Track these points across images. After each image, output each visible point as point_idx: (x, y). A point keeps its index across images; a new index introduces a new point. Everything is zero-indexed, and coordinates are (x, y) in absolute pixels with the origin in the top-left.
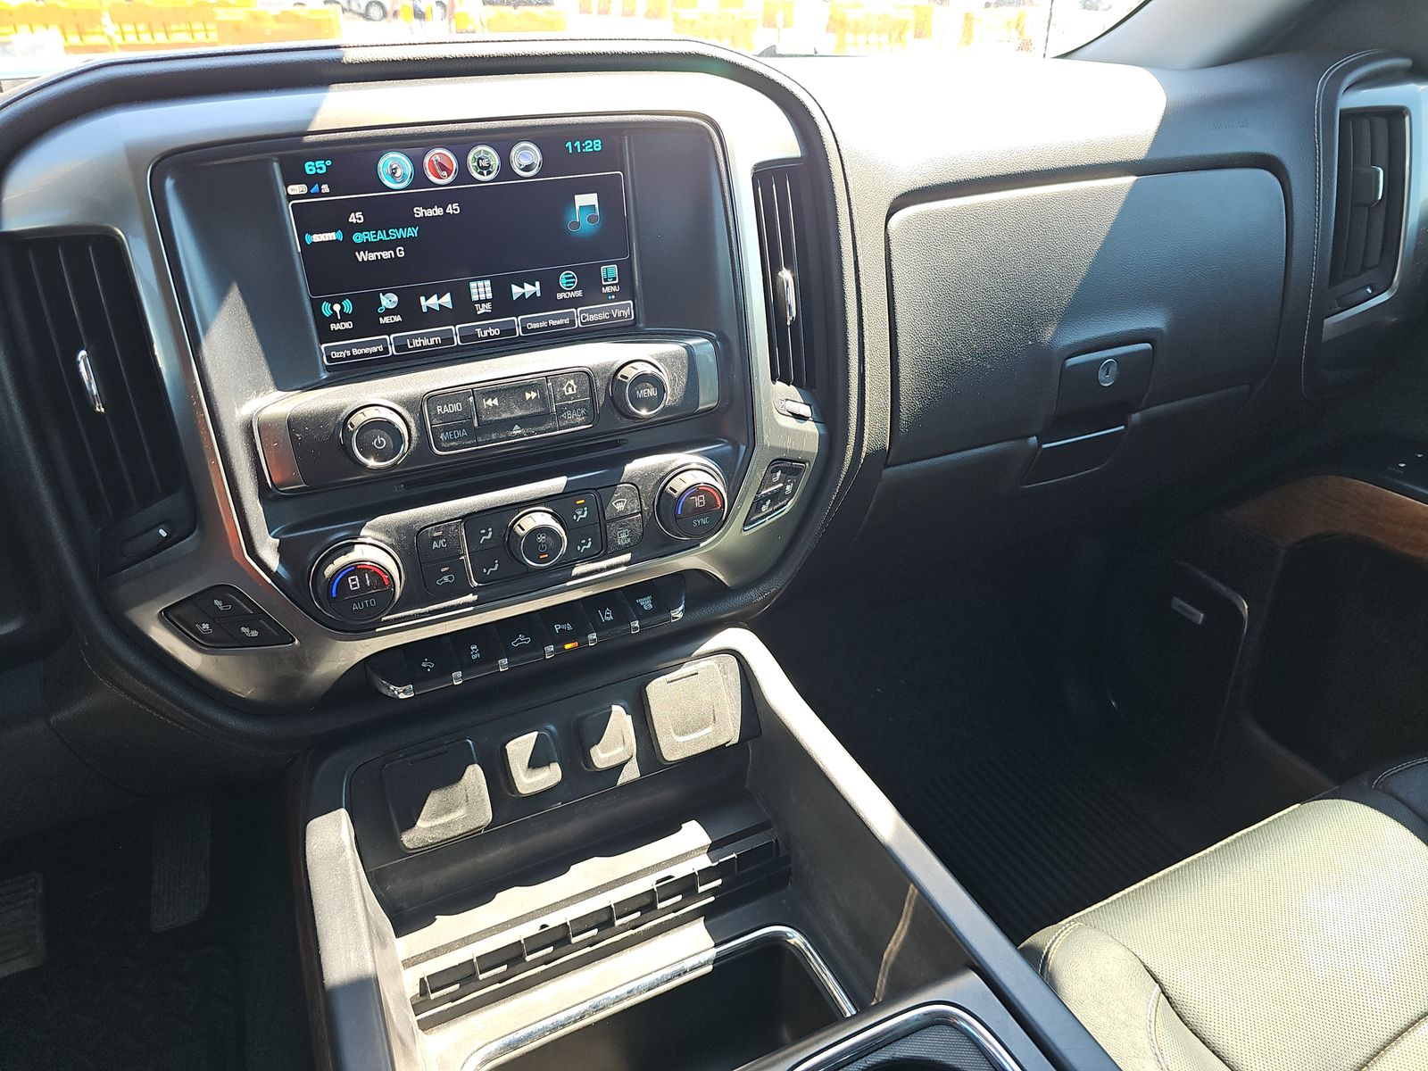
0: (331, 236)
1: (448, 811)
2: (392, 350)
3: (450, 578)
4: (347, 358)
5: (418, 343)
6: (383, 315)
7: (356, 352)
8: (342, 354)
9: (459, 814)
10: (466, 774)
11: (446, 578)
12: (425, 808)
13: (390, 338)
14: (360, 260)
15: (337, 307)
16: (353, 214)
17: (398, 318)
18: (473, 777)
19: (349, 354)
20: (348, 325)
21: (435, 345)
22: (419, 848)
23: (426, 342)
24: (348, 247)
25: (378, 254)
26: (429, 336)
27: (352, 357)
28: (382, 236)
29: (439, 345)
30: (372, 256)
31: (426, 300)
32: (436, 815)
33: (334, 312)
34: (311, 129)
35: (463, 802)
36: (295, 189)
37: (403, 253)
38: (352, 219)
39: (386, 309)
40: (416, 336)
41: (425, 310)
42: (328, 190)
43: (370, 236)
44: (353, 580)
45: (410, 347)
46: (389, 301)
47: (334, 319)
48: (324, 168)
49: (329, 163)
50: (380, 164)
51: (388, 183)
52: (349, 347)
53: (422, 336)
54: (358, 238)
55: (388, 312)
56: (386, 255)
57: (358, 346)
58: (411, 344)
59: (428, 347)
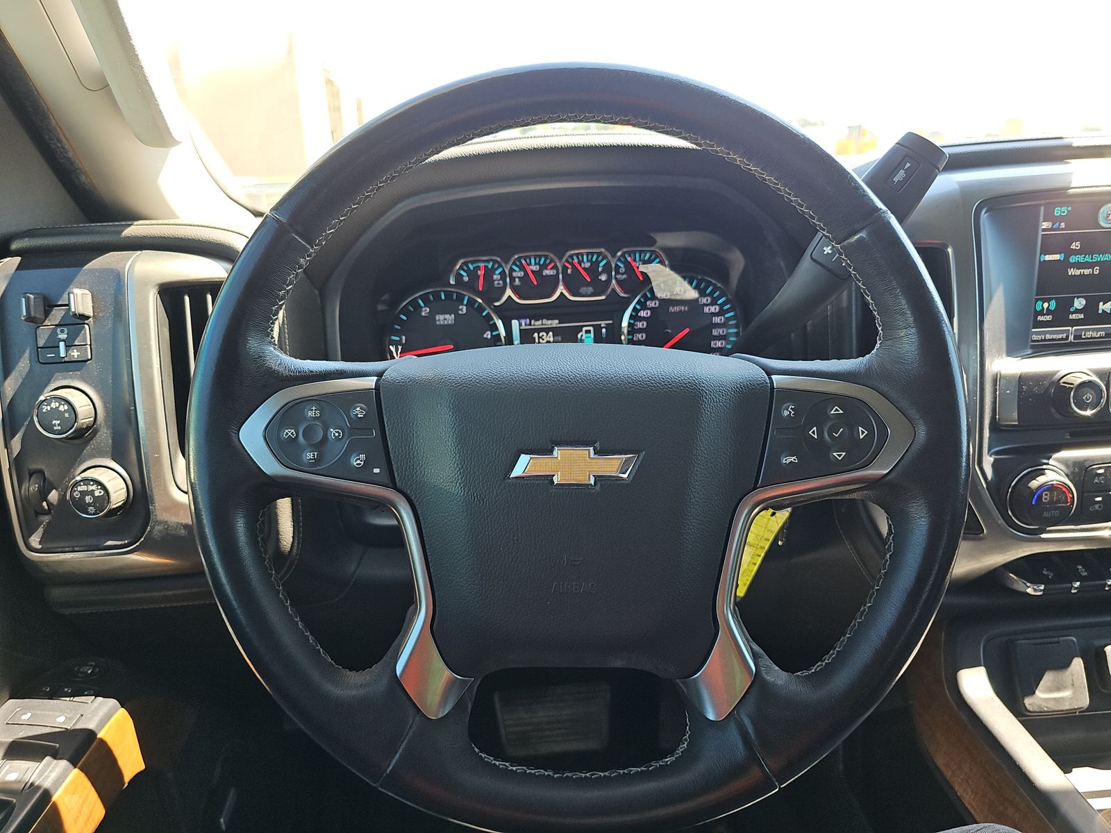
0: (1056, 257)
1: (1058, 689)
2: (1071, 338)
3: (1100, 507)
4: (1042, 340)
5: (1089, 334)
6: (1073, 313)
7: (1048, 337)
8: (1039, 337)
9: (1066, 694)
10: (1073, 663)
11: (1097, 507)
12: (1042, 682)
13: (1071, 329)
14: (1070, 274)
15: (1046, 305)
16: (1074, 243)
17: (1082, 316)
18: (1078, 667)
19: (1043, 338)
20: (1049, 318)
21: (1100, 337)
22: (1037, 712)
23: (1094, 335)
24: (1065, 264)
25: (1082, 271)
26: (1098, 330)
27: (1045, 340)
28: (1088, 259)
29: (1103, 338)
30: (1078, 272)
31: (1104, 304)
32: (1050, 690)
33: (1043, 308)
34: (1072, 186)
35: (1070, 685)
36: (1045, 225)
37: (1098, 271)
38: (1073, 247)
39: (1076, 309)
40: (1089, 330)
41: (1100, 312)
42: (1064, 227)
43: (1080, 258)
44: (1046, 495)
45: (1083, 337)
46: (1079, 303)
47: (1041, 313)
48: (1066, 211)
49: (1070, 209)
50: (1101, 211)
51: (1102, 223)
52: (1045, 333)
53: (1093, 330)
54: (1073, 259)
55: (1077, 311)
56: (1087, 272)
57: (1050, 332)
58: (1085, 335)
59: (1095, 338)
